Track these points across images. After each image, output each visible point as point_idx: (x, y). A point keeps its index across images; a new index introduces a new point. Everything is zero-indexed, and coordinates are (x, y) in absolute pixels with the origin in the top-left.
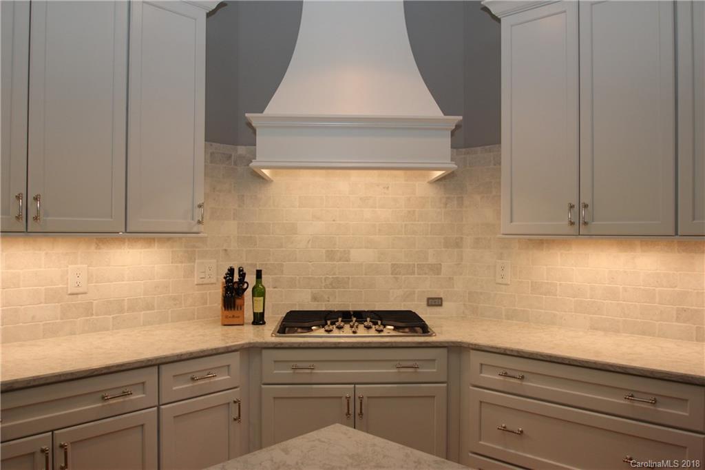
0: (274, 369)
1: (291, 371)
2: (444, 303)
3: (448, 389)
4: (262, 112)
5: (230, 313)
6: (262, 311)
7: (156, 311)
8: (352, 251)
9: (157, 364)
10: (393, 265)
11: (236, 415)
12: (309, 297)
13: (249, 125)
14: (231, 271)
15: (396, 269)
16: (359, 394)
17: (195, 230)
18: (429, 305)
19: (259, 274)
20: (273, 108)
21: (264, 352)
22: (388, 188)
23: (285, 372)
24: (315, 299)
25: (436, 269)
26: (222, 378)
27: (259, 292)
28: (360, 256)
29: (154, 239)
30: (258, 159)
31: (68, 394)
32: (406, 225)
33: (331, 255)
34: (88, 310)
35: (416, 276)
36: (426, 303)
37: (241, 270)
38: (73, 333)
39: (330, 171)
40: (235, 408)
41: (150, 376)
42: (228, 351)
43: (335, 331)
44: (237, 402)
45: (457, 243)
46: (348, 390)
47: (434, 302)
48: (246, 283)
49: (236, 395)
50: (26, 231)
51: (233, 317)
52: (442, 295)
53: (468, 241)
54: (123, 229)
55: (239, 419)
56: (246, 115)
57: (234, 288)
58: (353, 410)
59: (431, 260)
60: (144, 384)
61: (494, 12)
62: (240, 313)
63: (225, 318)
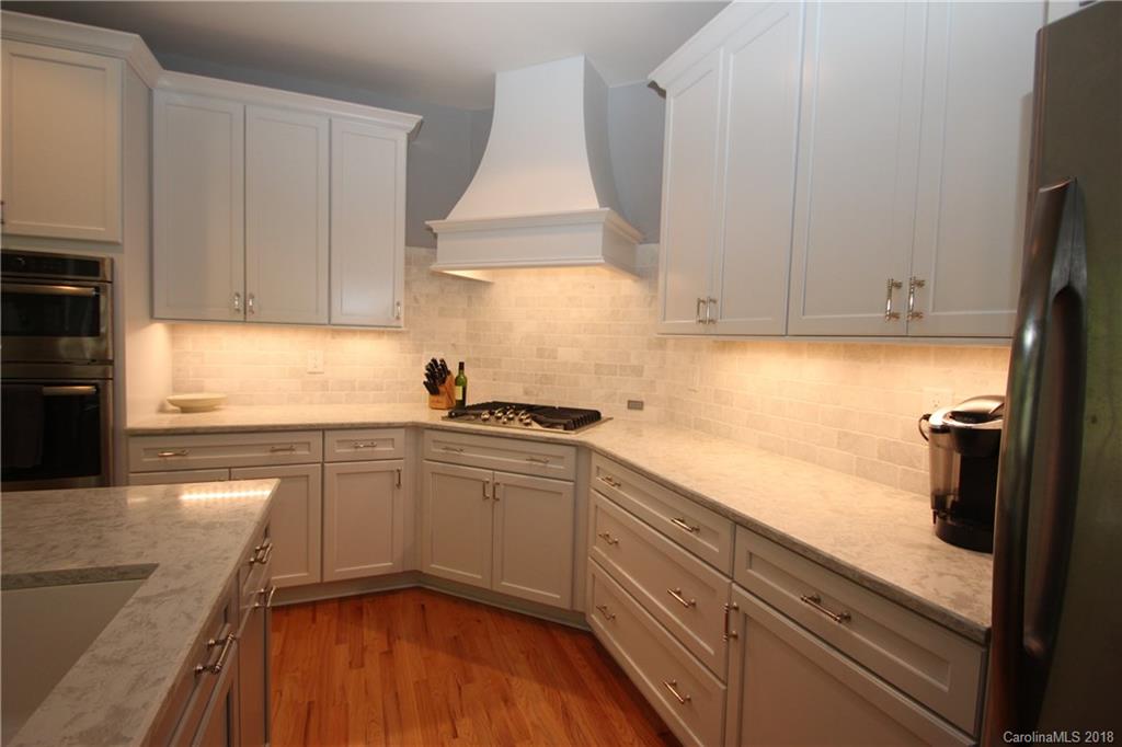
0: (431, 447)
1: (445, 452)
2: (645, 407)
4: (444, 218)
5: (435, 398)
6: (461, 398)
7: (384, 392)
8: (559, 349)
9: (323, 429)
10: (596, 365)
11: (396, 481)
12: (521, 390)
13: (430, 229)
14: (434, 361)
15: (598, 369)
16: (497, 480)
17: (394, 324)
18: (629, 407)
19: (461, 366)
20: (457, 214)
21: (427, 432)
22: (593, 287)
23: (437, 451)
24: (526, 393)
25: (638, 371)
26: (385, 449)
27: (461, 382)
28: (565, 354)
29: (383, 332)
30: (439, 262)
31: (238, 443)
32: (609, 325)
33: (541, 353)
34: (324, 386)
35: (618, 377)
36: (626, 405)
37: (442, 361)
38: (311, 403)
39: (543, 270)
40: (397, 474)
41: (316, 439)
42: (391, 426)
43: (516, 423)
44: (398, 471)
45: (661, 345)
46: (486, 475)
47: (635, 405)
48: (449, 373)
49: (397, 465)
50: (245, 321)
51: (438, 402)
52: (644, 399)
53: (671, 343)
54: (326, 321)
55: (399, 485)
56: (427, 223)
57: (437, 376)
58: (491, 494)
59: (634, 362)
60: (309, 443)
61: (661, 86)
62: (443, 399)
63: (432, 402)
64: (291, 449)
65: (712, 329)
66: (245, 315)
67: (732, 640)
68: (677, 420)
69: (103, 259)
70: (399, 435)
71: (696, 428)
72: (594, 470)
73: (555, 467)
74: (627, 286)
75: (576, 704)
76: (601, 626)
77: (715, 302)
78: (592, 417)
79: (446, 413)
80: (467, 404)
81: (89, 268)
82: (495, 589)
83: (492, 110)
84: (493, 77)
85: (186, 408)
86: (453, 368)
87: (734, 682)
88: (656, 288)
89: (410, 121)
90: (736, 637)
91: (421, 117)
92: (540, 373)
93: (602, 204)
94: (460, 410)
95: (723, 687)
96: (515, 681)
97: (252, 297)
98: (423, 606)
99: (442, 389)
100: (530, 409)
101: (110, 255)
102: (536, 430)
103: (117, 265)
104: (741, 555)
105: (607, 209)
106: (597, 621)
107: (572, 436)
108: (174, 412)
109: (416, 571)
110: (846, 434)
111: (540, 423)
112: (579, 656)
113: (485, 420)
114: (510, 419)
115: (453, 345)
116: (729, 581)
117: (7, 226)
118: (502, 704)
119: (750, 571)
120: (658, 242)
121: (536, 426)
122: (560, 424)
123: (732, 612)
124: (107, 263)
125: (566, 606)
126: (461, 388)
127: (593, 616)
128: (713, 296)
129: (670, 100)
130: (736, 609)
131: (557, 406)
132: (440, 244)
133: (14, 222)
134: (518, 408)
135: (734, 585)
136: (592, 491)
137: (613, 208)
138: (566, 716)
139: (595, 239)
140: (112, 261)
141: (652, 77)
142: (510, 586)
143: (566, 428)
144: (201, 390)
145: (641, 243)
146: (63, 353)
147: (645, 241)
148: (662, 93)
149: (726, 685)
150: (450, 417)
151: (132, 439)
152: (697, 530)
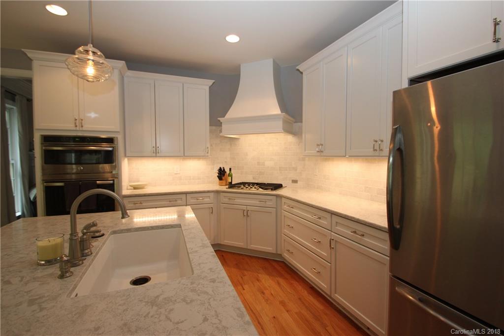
0: (224, 199)
1: (228, 200)
2: (298, 182)
3: (276, 211)
4: (224, 117)
5: (221, 181)
6: (230, 181)
7: (202, 180)
8: (266, 162)
9: (186, 193)
10: (280, 167)
11: (211, 211)
13: (219, 121)
14: (220, 168)
15: (281, 169)
16: (248, 209)
17: (207, 155)
19: (230, 169)
20: (228, 115)
21: (221, 193)
22: (278, 139)
23: (226, 200)
25: (295, 169)
26: (207, 200)
27: (230, 175)
28: (269, 164)
30: (223, 132)
32: (284, 153)
33: (259, 163)
34: (180, 178)
35: (288, 171)
36: (291, 181)
37: (223, 168)
38: (176, 185)
40: (211, 209)
41: (184, 196)
42: (208, 192)
43: (253, 189)
44: (212, 208)
45: (303, 160)
46: (244, 208)
47: (295, 181)
48: (226, 172)
49: (211, 205)
50: (156, 156)
51: (222, 183)
52: (298, 179)
53: (307, 159)
54: (183, 155)
55: (212, 213)
56: (219, 119)
57: (222, 173)
58: (246, 214)
59: (294, 166)
60: (181, 199)
61: (301, 71)
62: (224, 182)
63: (220, 183)
64: (176, 201)
65: (322, 154)
66: (156, 154)
67: (332, 249)
68: (310, 186)
69: (114, 137)
70: (212, 195)
71: (317, 189)
72: (283, 203)
73: (269, 204)
74: (290, 138)
75: (281, 281)
76: (288, 257)
77: (322, 145)
78: (279, 186)
79: (227, 187)
80: (233, 183)
81: (110, 140)
82: (248, 248)
83: (240, 75)
84: (240, 66)
85: (135, 188)
86: (227, 171)
87: (333, 263)
88: (302, 138)
89: (210, 82)
90: (333, 248)
91: (214, 81)
92: (259, 171)
93: (282, 112)
94: (231, 185)
95: (330, 265)
96: (260, 275)
97: (158, 147)
98: (223, 256)
99: (223, 178)
100: (257, 184)
101: (116, 136)
102: (261, 191)
103: (118, 138)
104: (334, 223)
105: (284, 113)
106: (286, 256)
107: (274, 192)
108: (131, 189)
109: (218, 244)
110: (367, 187)
111: (262, 188)
112: (280, 268)
113: (242, 188)
114: (251, 188)
115: (226, 162)
116: (330, 232)
117: (84, 127)
118: (257, 281)
119: (337, 228)
120: (302, 122)
121: (261, 189)
122: (269, 189)
123: (332, 240)
124: (116, 139)
125: (274, 252)
126: (230, 178)
127: (285, 254)
128: (322, 143)
129: (304, 76)
130: (333, 240)
131: (266, 183)
132: (223, 126)
133: (86, 126)
134: (253, 184)
135: (332, 233)
136: (283, 211)
137: (286, 113)
138: (279, 284)
139: (280, 124)
140: (117, 138)
141: (297, 68)
142: (254, 247)
143: (272, 190)
144: (138, 181)
145: (295, 123)
146: (101, 170)
147: (296, 122)
148: (302, 73)
149: (331, 264)
150: (229, 188)
151: (124, 198)
152: (320, 218)
